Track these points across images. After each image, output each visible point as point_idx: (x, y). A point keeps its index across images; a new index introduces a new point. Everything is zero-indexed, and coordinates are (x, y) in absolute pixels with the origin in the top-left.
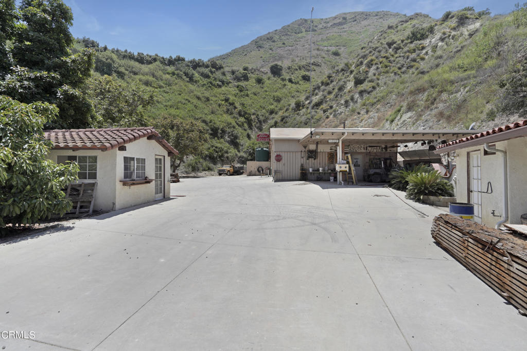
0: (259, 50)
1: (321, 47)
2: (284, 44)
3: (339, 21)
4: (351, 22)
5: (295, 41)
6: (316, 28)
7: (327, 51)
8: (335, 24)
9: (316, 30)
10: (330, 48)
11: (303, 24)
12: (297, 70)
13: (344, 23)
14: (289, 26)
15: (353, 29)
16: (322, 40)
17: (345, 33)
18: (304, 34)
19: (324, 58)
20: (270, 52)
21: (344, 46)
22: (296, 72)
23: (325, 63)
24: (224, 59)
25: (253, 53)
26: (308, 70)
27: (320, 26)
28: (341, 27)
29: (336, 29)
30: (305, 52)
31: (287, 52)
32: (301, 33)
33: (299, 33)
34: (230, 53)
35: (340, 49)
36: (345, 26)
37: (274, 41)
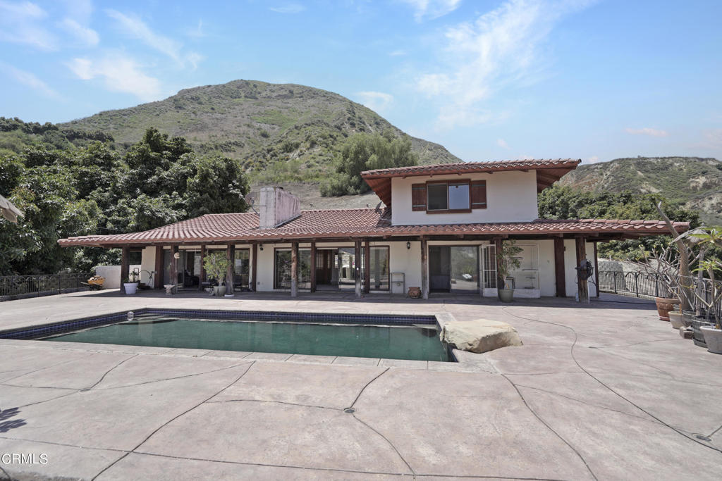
0: (178, 112)
1: (254, 124)
2: (213, 109)
3: (284, 93)
4: (296, 97)
5: (228, 108)
6: (258, 96)
7: (258, 129)
8: (279, 95)
9: (257, 99)
10: (263, 126)
11: (244, 87)
12: (212, 149)
13: (290, 98)
14: (224, 86)
15: (297, 107)
16: (260, 113)
17: (286, 110)
18: (241, 100)
19: (249, 138)
20: (193, 116)
21: (279, 126)
22: (211, 152)
23: (249, 144)
24: (125, 115)
25: (169, 114)
26: (227, 151)
27: (264, 94)
28: (286, 101)
29: (279, 103)
30: (234, 125)
31: (213, 121)
32: (239, 98)
33: (236, 98)
34: (135, 109)
35: (274, 128)
36: (290, 101)
37: (200, 103)
